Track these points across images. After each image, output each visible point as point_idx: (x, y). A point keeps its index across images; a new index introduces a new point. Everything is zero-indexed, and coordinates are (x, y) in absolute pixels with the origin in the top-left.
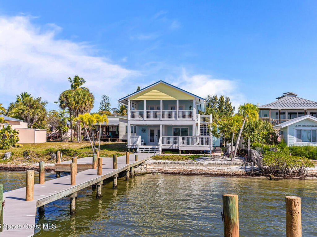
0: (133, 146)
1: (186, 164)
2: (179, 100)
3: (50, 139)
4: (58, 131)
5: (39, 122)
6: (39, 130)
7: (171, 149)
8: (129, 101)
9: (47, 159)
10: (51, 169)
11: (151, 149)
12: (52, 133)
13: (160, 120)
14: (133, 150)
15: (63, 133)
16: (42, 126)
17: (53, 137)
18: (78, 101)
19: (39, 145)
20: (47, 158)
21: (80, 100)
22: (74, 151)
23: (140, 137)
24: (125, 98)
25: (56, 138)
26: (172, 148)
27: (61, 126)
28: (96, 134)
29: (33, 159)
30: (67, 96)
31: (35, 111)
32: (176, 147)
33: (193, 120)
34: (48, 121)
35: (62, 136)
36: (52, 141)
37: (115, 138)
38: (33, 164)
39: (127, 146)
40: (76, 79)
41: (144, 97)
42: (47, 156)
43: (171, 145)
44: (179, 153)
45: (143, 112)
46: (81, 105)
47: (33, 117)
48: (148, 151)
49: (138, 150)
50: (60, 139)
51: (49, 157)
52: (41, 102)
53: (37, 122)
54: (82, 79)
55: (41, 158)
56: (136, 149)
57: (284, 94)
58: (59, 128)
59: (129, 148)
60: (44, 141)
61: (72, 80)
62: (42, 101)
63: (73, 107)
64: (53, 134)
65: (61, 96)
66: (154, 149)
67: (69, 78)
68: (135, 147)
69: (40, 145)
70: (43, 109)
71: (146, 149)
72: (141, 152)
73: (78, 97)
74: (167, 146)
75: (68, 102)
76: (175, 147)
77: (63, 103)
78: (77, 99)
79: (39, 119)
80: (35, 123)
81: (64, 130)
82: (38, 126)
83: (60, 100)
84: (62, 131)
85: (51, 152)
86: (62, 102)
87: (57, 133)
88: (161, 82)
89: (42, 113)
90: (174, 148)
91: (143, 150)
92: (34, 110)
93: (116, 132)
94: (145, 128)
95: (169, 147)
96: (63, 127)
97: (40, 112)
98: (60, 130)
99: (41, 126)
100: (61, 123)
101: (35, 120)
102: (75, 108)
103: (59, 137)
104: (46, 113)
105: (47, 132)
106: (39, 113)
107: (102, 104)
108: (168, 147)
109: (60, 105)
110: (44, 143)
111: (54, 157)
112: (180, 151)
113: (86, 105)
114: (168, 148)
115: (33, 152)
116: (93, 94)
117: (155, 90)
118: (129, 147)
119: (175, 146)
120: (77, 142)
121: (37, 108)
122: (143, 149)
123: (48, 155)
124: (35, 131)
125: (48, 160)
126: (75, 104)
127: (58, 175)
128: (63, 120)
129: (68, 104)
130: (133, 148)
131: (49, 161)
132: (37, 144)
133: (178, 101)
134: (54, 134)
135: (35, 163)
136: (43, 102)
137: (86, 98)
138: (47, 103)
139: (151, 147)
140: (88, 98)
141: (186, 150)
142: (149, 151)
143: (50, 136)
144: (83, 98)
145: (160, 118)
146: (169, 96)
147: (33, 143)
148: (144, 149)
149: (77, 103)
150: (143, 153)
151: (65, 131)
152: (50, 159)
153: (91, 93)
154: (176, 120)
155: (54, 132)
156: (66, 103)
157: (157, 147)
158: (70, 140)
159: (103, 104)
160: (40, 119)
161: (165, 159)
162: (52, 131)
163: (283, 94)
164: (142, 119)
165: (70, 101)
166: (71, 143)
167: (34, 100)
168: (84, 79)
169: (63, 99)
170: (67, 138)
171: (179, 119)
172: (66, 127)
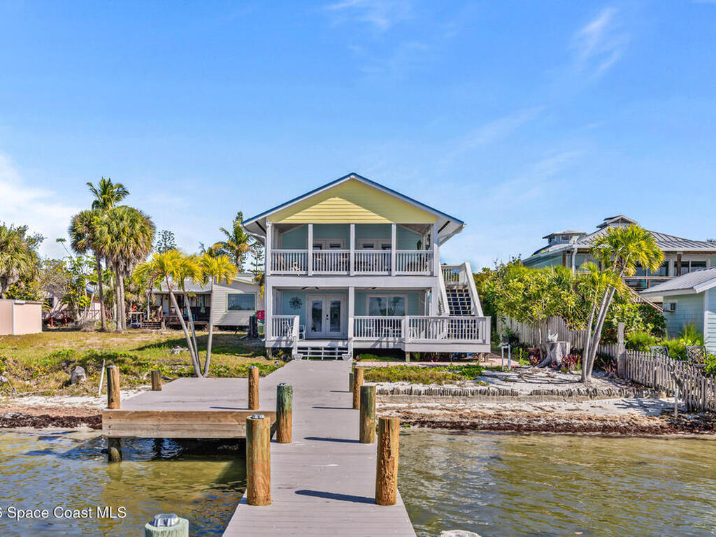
0: (279, 341)
1: (470, 395)
2: (397, 225)
3: (49, 325)
4: (65, 306)
5: (23, 285)
6: (24, 302)
7: (377, 349)
8: (269, 224)
9: (61, 384)
10: (78, 418)
11: (325, 349)
12: (52, 311)
13: (348, 275)
14: (281, 352)
15: (80, 310)
16: (30, 294)
17: (54, 319)
18: (119, 233)
19: (26, 341)
20: (57, 381)
21: (123, 231)
22: (131, 357)
23: (297, 319)
24: (260, 218)
25: (62, 321)
26: (381, 345)
27: (74, 295)
28: (157, 312)
29: (18, 383)
30: (90, 222)
31: (12, 258)
32: (390, 343)
33: (432, 275)
34: (42, 283)
35: (76, 318)
36: (53, 330)
37: (201, 323)
38: (17, 399)
39: (264, 342)
40: (106, 187)
41: (309, 216)
42: (56, 375)
43: (377, 338)
44: (404, 360)
45: (306, 255)
46: (127, 245)
47: (8, 272)
48: (320, 354)
49: (294, 352)
50: (74, 324)
51: (64, 376)
52: (26, 237)
53: (17, 285)
54: (121, 186)
55: (41, 380)
56: (288, 351)
57: (607, 219)
58: (70, 299)
59: (269, 348)
60: (37, 329)
61: (98, 187)
62: (29, 233)
63: (107, 248)
64: (56, 312)
65: (74, 223)
66: (334, 349)
67: (90, 184)
68: (283, 345)
69: (27, 339)
70: (31, 254)
71: (313, 349)
72: (303, 358)
73: (117, 225)
74: (367, 343)
75: (94, 236)
76: (388, 345)
77: (81, 239)
78: (116, 229)
79: (22, 277)
80: (12, 286)
81: (81, 304)
82: (19, 294)
83: (74, 231)
84: (76, 307)
85: (68, 363)
86: (79, 236)
87: (65, 310)
88: (353, 177)
89: (29, 264)
90: (384, 346)
91: (306, 353)
92: (9, 256)
93: (200, 308)
94: (300, 297)
95: (373, 343)
96: (78, 297)
97: (23, 259)
98: (71, 305)
99: (26, 294)
100: (73, 288)
101: (11, 280)
102: (112, 251)
103: (70, 320)
104: (38, 264)
105: (43, 307)
106: (22, 263)
107: (159, 248)
108: (369, 343)
109: (74, 245)
110: (36, 334)
111: (79, 377)
112: (408, 356)
113: (137, 243)
114: (368, 345)
115: (16, 362)
116: (151, 220)
117: (337, 199)
118: (269, 344)
119: (388, 342)
120: (117, 332)
121: (16, 250)
122: (307, 349)
123: (59, 369)
124: (14, 306)
125: (61, 387)
126: (112, 241)
127: (115, 451)
128: (78, 281)
129: (94, 243)
130: (280, 348)
131: (65, 390)
132: (19, 336)
133: (394, 228)
134: (58, 312)
135: (22, 396)
136: (32, 237)
137: (138, 227)
138: (41, 239)
139: (325, 344)
140: (142, 227)
141: (420, 353)
142: (323, 356)
143: (47, 317)
144: (130, 227)
145: (348, 269)
146: (372, 214)
147: (9, 335)
148: (309, 351)
149: (117, 238)
150: (308, 361)
151: (82, 307)
152: (68, 383)
153: (148, 218)
154: (390, 275)
155: (57, 309)
156: (90, 239)
157: (340, 344)
158: (96, 326)
159: (161, 249)
160: (24, 276)
161: (399, 379)
162: (51, 306)
163: (605, 220)
164: (304, 273)
165: (98, 235)
166: (103, 334)
167: (10, 230)
168: (125, 186)
169: (81, 229)
170: (91, 323)
171: (397, 273)
172: (86, 298)
